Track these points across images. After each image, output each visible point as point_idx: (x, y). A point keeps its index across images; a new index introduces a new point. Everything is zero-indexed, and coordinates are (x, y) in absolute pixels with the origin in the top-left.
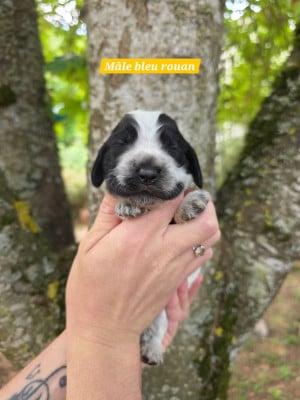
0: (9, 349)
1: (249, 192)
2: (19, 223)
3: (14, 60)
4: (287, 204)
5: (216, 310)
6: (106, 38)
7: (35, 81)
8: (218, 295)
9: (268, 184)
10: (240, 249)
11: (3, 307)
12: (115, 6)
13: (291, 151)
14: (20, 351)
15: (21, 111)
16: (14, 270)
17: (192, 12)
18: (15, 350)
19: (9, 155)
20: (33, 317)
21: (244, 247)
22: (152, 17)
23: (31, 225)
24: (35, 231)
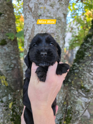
1: (76, 74)
2: (1, 83)
3: (7, 32)
5: (64, 115)
6: (28, 28)
12: (30, 18)
19: (4, 60)
20: (4, 114)
23: (5, 84)
24: (7, 85)
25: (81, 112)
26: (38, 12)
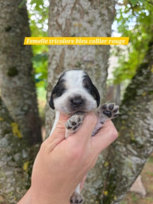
0: (4, 193)
1: (123, 122)
2: (12, 133)
3: (19, 56)
4: (142, 130)
5: (104, 182)
6: (54, 52)
7: (27, 65)
8: (105, 174)
9: (133, 119)
10: (118, 151)
11: (2, 172)
13: (144, 103)
14: (9, 195)
15: (20, 79)
16: (8, 155)
18: (6, 194)
19: (14, 98)
20: (16, 178)
21: (120, 150)
23: (19, 134)
24: (20, 137)
25: (130, 178)
26: (70, 32)
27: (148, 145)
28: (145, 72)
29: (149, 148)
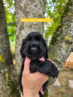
1: (51, 52)
6: (19, 20)
12: (21, 14)
15: (1, 34)
17: (37, 15)
20: (2, 81)
22: (29, 16)
23: (2, 60)
24: (3, 61)
26: (26, 10)
27: (62, 62)
28: (60, 30)
29: (63, 63)
